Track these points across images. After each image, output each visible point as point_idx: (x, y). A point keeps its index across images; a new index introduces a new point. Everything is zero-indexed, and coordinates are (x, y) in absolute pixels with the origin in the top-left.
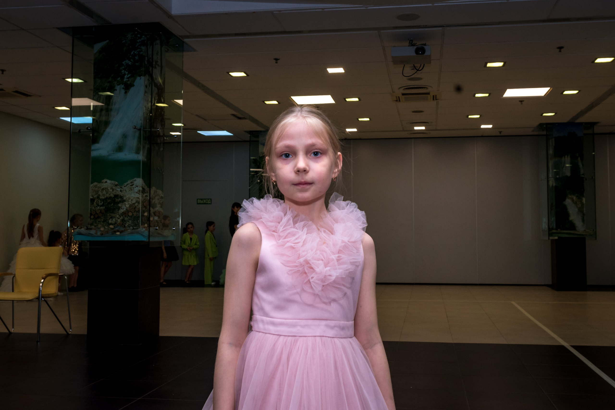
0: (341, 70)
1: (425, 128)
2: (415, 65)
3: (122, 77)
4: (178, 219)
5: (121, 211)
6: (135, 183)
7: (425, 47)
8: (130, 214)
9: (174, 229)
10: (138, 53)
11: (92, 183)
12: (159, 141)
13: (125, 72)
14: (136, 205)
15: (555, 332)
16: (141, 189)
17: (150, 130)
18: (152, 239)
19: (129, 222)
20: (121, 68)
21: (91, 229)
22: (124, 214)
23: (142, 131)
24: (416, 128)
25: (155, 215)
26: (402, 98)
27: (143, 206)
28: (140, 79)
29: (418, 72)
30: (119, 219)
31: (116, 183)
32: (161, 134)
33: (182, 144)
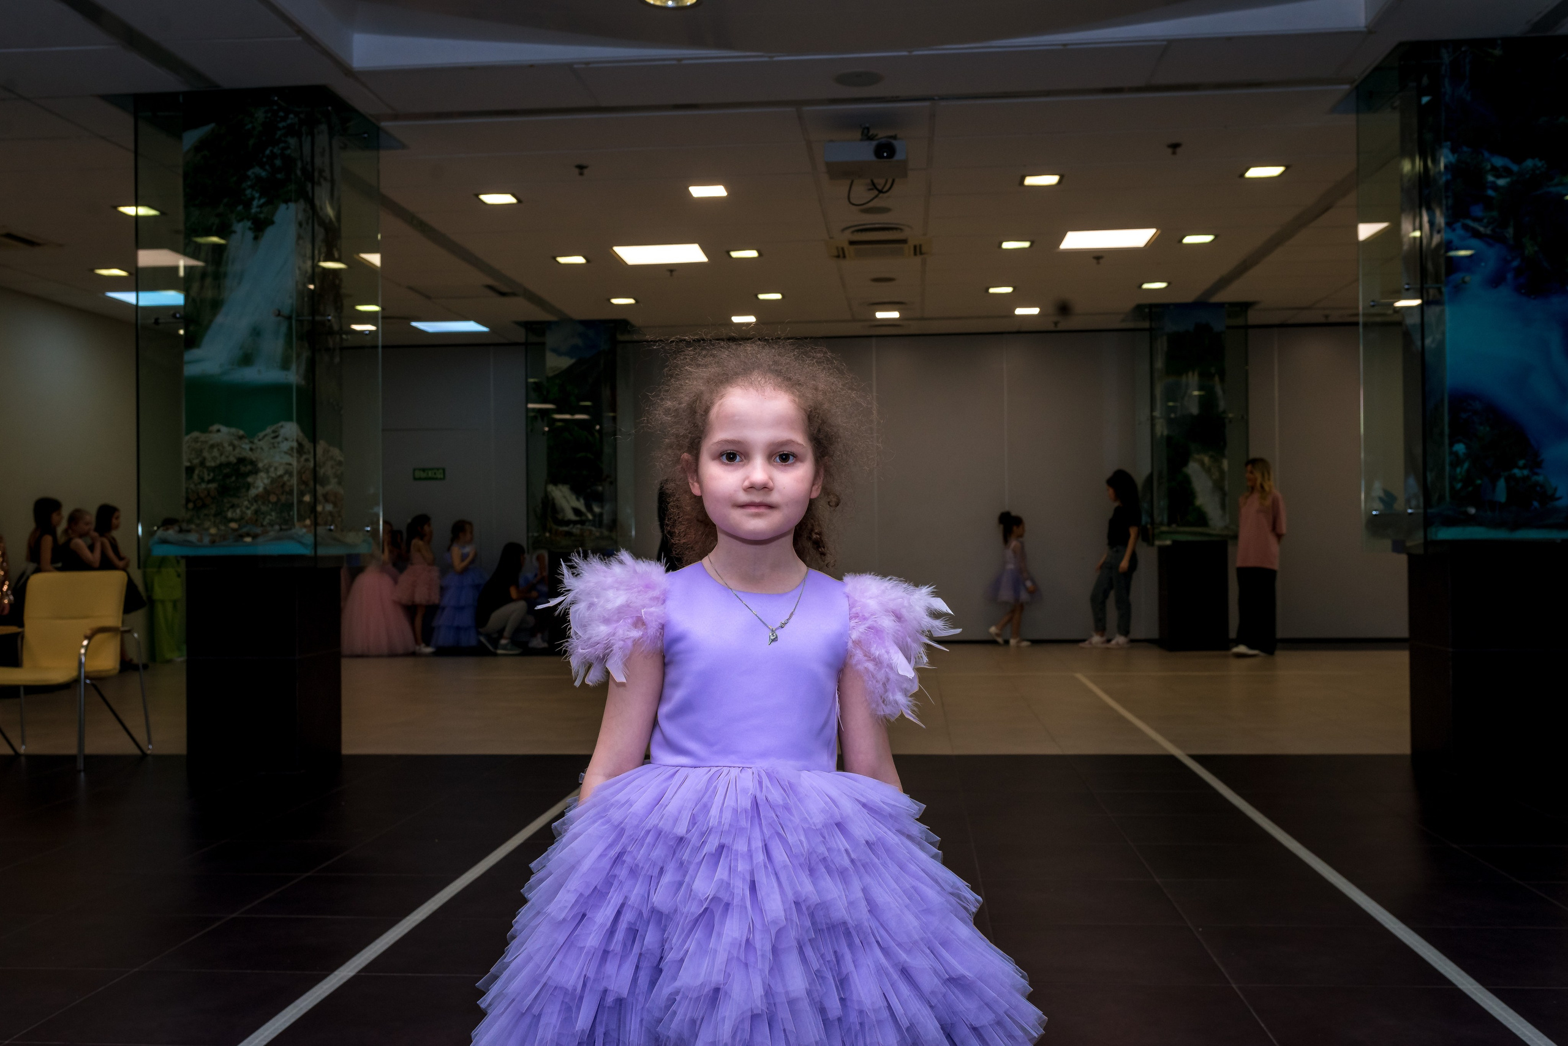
0: (718, 191)
1: (900, 315)
2: (875, 181)
3: (248, 205)
4: (375, 510)
5: (253, 492)
6: (282, 432)
7: (895, 142)
8: (273, 498)
9: (368, 531)
10: (279, 152)
11: (187, 434)
12: (331, 344)
13: (254, 193)
14: (286, 478)
15: (1156, 729)
16: (295, 444)
17: (310, 318)
18: (321, 551)
19: (271, 515)
20: (244, 185)
21: (189, 531)
22: (256, 499)
23: (294, 322)
24: (880, 315)
25: (327, 500)
26: (850, 250)
27: (302, 482)
28: (287, 208)
29: (881, 195)
30: (248, 508)
31: (241, 433)
32: (336, 327)
33: (380, 350)
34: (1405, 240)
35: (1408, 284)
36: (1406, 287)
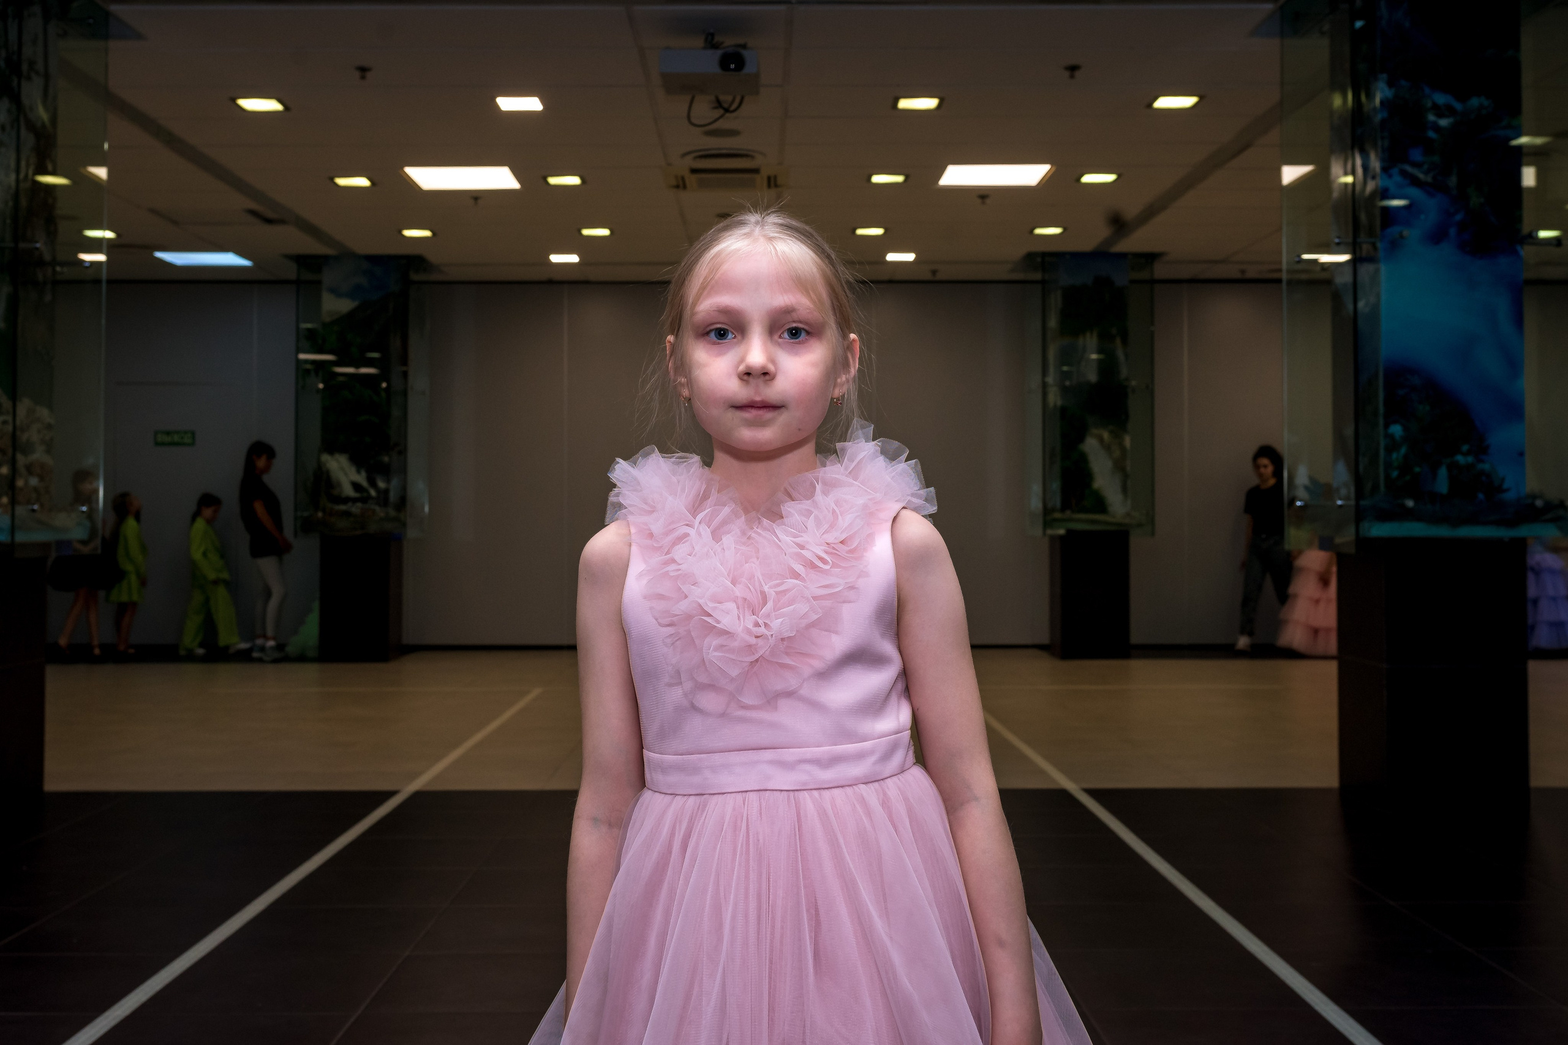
0: (532, 104)
2: (722, 98)
7: (745, 53)
9: (83, 512)
12: (40, 277)
15: (1046, 757)
17: (13, 245)
18: (20, 537)
25: (31, 474)
26: (691, 179)
29: (728, 115)
32: (47, 257)
33: (104, 286)
34: (1335, 186)
35: (1338, 237)
36: (1337, 240)
